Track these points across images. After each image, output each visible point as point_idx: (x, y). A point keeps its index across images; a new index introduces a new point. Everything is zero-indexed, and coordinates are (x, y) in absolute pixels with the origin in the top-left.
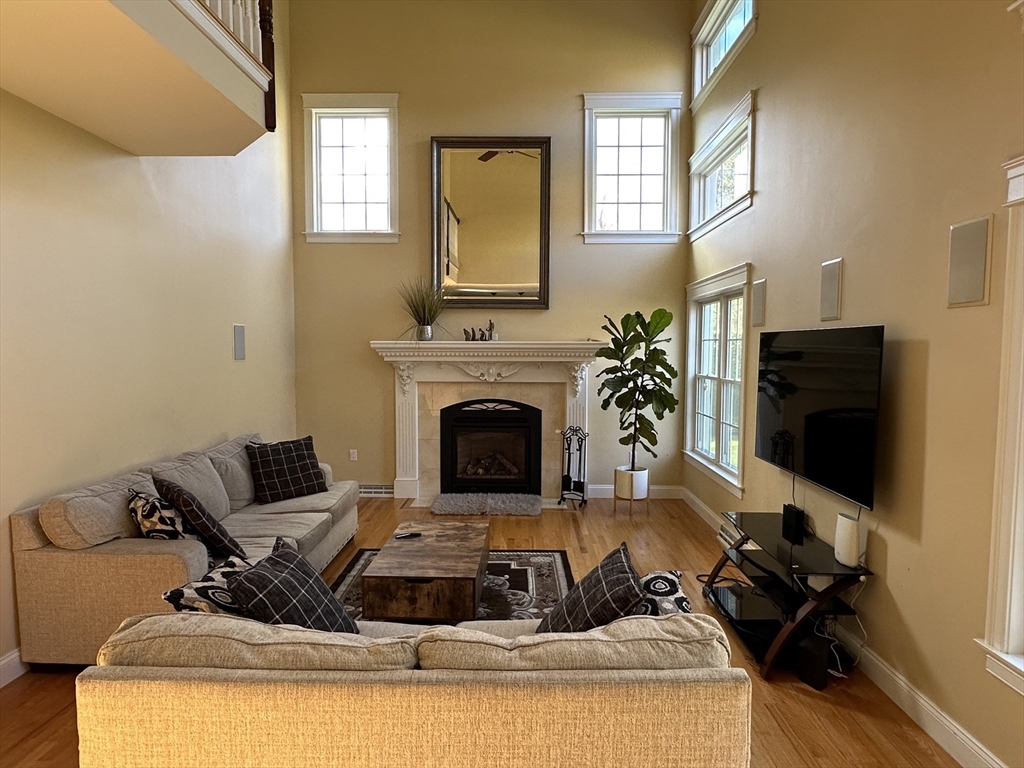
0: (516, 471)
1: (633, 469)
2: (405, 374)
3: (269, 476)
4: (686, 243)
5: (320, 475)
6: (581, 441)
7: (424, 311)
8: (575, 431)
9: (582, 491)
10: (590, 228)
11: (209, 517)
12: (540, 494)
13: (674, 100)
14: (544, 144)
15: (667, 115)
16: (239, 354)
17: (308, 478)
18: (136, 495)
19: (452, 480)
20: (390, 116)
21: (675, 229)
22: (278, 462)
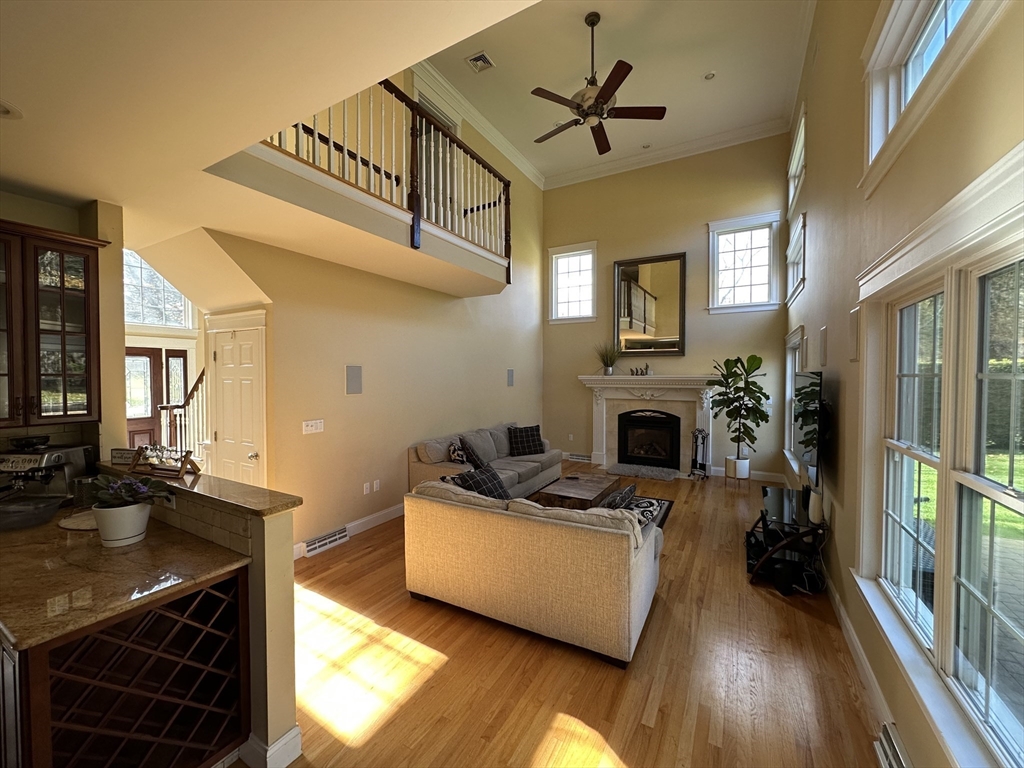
0: (664, 454)
1: (738, 458)
2: (598, 394)
3: (517, 443)
4: (784, 309)
5: (541, 444)
6: (704, 439)
7: (608, 359)
8: (701, 431)
9: (705, 470)
10: (713, 304)
11: (477, 456)
12: (679, 469)
13: (775, 216)
14: (682, 257)
15: (770, 226)
16: (510, 383)
17: (535, 446)
18: (452, 445)
19: (624, 456)
20: (593, 253)
21: (776, 300)
22: (522, 437)
